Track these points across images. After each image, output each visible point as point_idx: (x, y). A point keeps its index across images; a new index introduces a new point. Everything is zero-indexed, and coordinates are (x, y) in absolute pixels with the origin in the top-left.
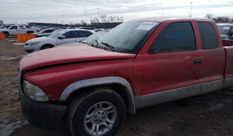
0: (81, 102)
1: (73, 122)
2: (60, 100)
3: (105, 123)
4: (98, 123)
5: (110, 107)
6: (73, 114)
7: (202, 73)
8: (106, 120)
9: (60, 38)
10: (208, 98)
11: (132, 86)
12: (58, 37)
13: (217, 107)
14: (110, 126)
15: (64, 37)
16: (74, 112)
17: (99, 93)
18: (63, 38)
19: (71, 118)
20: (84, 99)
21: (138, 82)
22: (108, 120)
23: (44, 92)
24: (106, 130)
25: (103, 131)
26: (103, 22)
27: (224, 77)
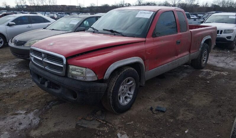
0: (117, 79)
1: (112, 95)
2: (104, 78)
3: (127, 95)
4: (123, 96)
5: (131, 82)
6: (112, 89)
7: (180, 50)
8: (128, 93)
9: (9, 25)
10: (175, 71)
11: (145, 63)
12: (7, 23)
13: (184, 76)
14: (131, 96)
15: (14, 23)
16: (113, 87)
17: (127, 70)
18: (14, 25)
19: (110, 92)
20: (119, 76)
21: (148, 60)
22: (129, 92)
23: (95, 72)
24: (129, 100)
25: (127, 101)
26: (31, 5)
27: (190, 52)
